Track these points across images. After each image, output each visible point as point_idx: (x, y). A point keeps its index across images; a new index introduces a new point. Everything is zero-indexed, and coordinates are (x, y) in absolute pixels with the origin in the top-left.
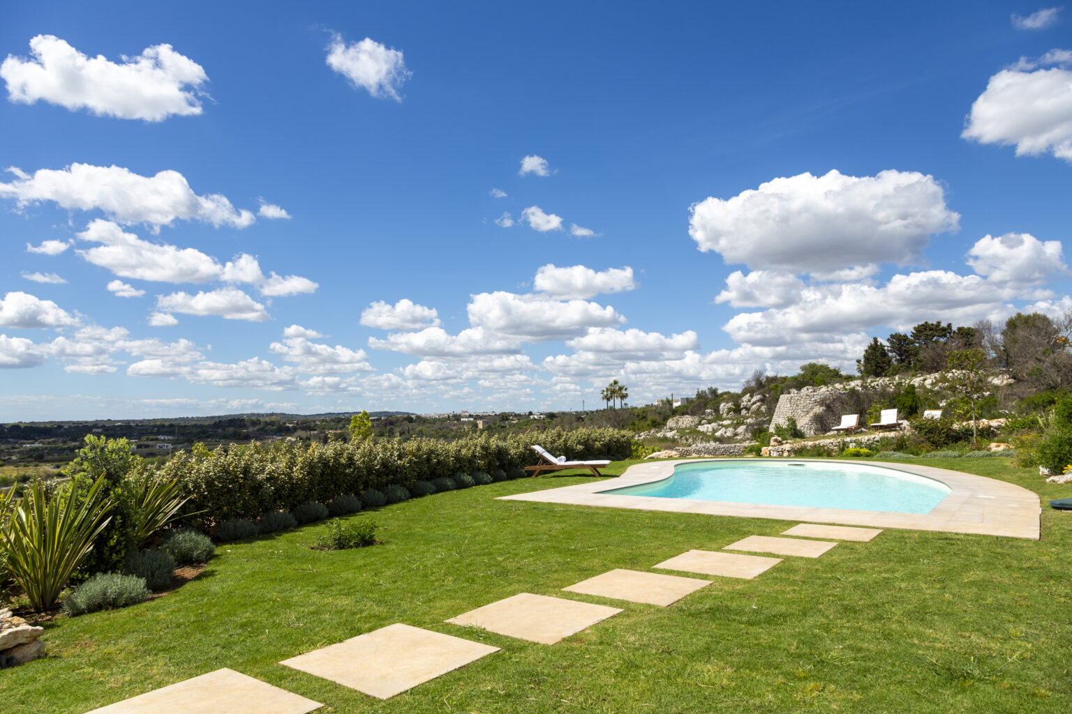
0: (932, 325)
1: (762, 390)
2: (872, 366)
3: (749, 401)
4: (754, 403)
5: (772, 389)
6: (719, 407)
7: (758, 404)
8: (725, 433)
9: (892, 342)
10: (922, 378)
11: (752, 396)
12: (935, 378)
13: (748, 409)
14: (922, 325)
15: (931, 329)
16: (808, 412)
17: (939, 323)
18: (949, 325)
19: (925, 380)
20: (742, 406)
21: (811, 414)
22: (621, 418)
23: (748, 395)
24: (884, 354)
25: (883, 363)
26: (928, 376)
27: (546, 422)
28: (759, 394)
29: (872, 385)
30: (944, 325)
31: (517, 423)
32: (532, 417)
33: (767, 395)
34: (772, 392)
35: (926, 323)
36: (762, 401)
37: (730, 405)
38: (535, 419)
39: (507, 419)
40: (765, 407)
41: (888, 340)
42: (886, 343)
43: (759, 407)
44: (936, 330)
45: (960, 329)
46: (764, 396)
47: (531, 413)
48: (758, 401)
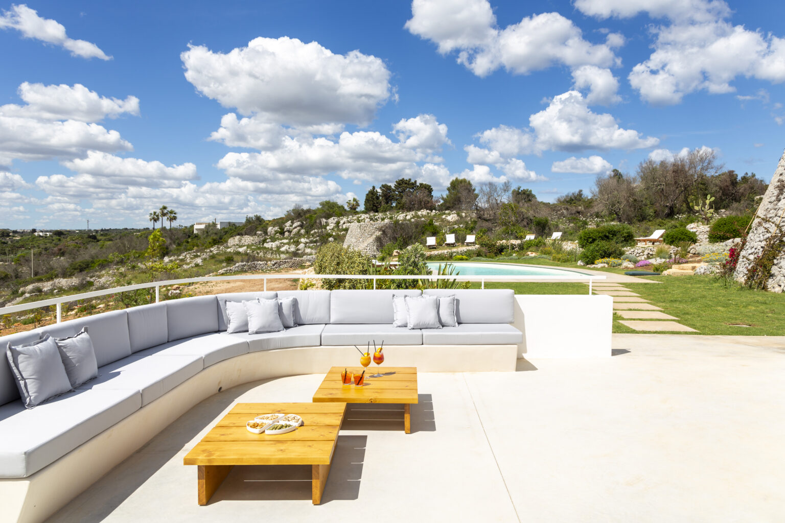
0: (407, 180)
1: (300, 219)
2: (370, 205)
3: (291, 226)
4: (295, 228)
5: (308, 218)
6: (267, 229)
7: (298, 228)
8: (289, 248)
9: (382, 190)
10: (405, 214)
11: (293, 223)
12: (412, 215)
13: (290, 232)
14: (401, 180)
15: (406, 183)
16: (372, 235)
17: (410, 179)
18: (416, 182)
19: (406, 216)
20: (285, 230)
21: (374, 236)
22: (176, 237)
23: (290, 221)
24: (378, 198)
25: (377, 203)
26: (408, 213)
27: (54, 238)
28: (298, 221)
29: (376, 217)
30: (413, 181)
31: (20, 240)
32: (36, 234)
33: (305, 222)
34: (308, 220)
35: (403, 179)
36: (302, 226)
37: (276, 228)
38: (40, 236)
39: (8, 235)
40: (304, 230)
41: (380, 188)
42: (379, 190)
43: (299, 230)
44: (409, 184)
45: (421, 184)
46: (303, 223)
47: (34, 231)
48: (298, 226)
